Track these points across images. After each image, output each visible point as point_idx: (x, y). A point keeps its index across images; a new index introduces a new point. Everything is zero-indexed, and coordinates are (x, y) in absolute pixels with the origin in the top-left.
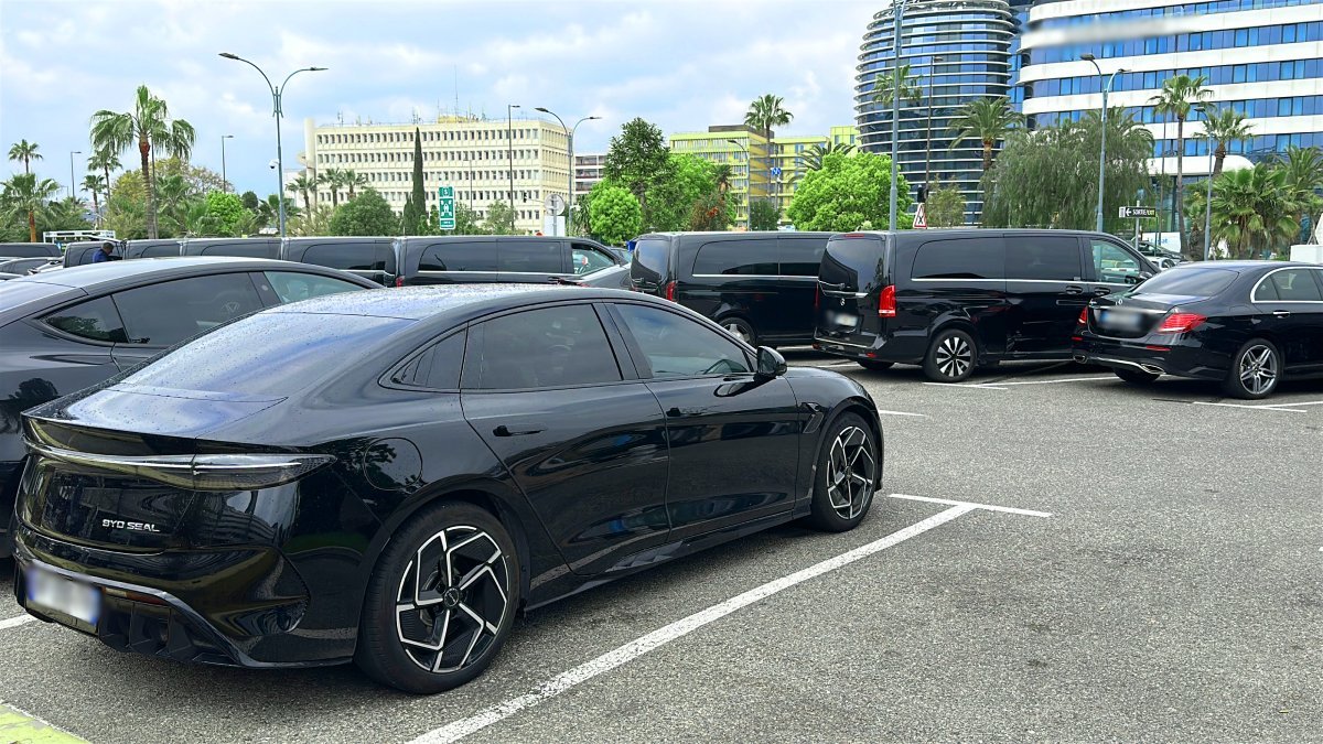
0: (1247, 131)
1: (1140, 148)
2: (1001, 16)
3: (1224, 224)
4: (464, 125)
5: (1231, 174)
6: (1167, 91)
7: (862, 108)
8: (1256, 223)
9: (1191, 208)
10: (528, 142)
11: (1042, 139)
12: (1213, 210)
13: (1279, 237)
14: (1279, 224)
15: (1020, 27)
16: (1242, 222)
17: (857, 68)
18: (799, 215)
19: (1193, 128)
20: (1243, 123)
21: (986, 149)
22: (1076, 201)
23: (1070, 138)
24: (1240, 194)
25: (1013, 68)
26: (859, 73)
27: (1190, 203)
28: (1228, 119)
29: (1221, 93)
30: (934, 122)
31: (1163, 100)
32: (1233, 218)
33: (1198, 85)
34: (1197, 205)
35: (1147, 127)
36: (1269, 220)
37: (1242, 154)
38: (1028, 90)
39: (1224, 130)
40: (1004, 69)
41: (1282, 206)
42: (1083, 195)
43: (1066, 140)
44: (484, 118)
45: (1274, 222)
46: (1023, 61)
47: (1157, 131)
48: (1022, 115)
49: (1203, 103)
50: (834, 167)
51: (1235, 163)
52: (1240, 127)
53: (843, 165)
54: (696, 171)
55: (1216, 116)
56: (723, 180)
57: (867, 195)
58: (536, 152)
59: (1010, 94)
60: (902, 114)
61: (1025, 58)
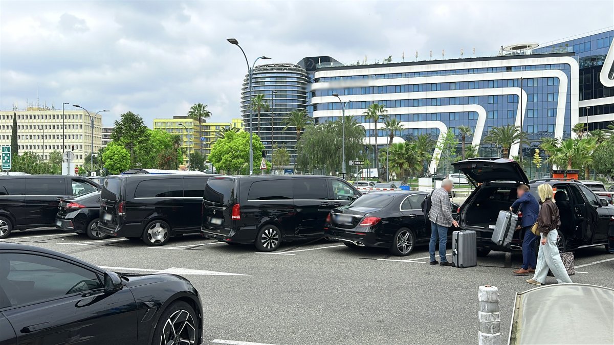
0: (402, 127)
1: (359, 134)
2: (303, 75)
3: (394, 166)
4: (41, 112)
5: (395, 144)
6: (370, 110)
7: (244, 111)
8: (406, 166)
9: (381, 159)
10: (77, 121)
11: (320, 129)
12: (389, 160)
13: (416, 171)
14: (415, 166)
15: (311, 80)
16: (401, 165)
17: (241, 94)
18: (214, 159)
19: (381, 125)
20: (400, 124)
21: (298, 132)
22: (335, 155)
23: (332, 128)
24: (399, 154)
25: (308, 98)
26: (242, 96)
27: (381, 156)
28: (394, 122)
29: (390, 111)
30: (275, 119)
31: (368, 114)
32: (397, 163)
33: (382, 108)
34: (384, 158)
35: (362, 124)
36: (411, 164)
37: (400, 136)
38: (315, 107)
39: (392, 127)
40: (305, 98)
41: (416, 159)
42: (337, 153)
43: (330, 130)
44: (53, 108)
45: (413, 165)
46: (313, 95)
47: (367, 126)
48: (312, 118)
49: (384, 116)
50: (230, 138)
51: (398, 140)
52: (399, 126)
53: (234, 137)
54: (162, 138)
55: (389, 121)
56: (177, 142)
57: (246, 151)
58: (81, 126)
59: (308, 108)
60: (261, 115)
61: (313, 94)
